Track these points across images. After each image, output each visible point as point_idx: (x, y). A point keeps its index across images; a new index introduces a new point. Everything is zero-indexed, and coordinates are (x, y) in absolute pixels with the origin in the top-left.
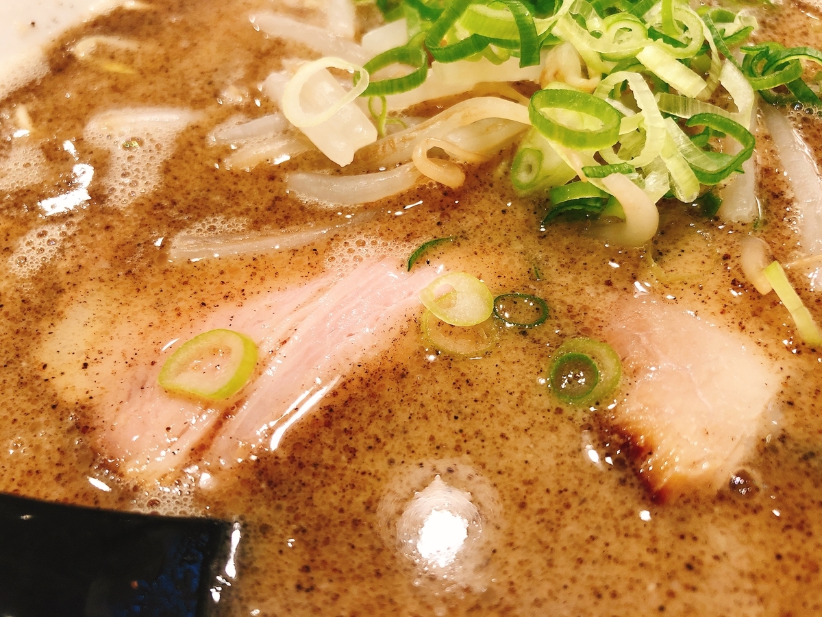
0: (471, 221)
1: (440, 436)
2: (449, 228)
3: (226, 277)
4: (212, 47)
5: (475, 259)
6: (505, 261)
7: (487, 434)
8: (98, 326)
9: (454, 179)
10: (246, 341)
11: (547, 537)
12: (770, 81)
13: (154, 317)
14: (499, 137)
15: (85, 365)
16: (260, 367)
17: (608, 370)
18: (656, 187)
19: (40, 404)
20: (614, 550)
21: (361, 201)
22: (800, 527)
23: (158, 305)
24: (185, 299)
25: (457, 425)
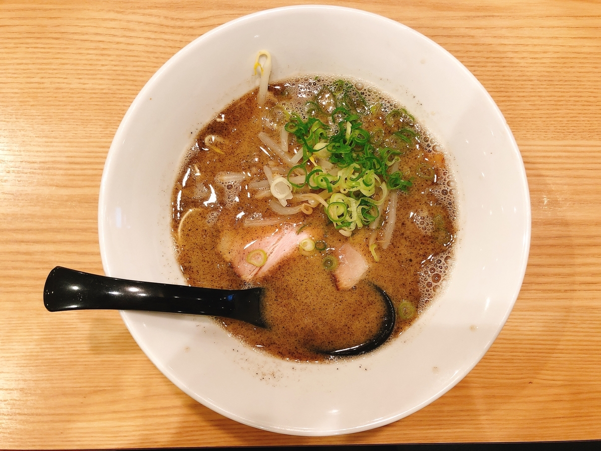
1: (301, 273)
3: (257, 232)
5: (313, 230)
6: (319, 231)
7: (311, 274)
8: (230, 243)
9: (309, 212)
10: (264, 252)
11: (318, 295)
13: (241, 241)
15: (229, 253)
16: (267, 259)
17: (335, 263)
18: (353, 227)
19: (221, 260)
20: (328, 298)
21: (288, 214)
22: (362, 296)
23: (242, 238)
25: (306, 272)
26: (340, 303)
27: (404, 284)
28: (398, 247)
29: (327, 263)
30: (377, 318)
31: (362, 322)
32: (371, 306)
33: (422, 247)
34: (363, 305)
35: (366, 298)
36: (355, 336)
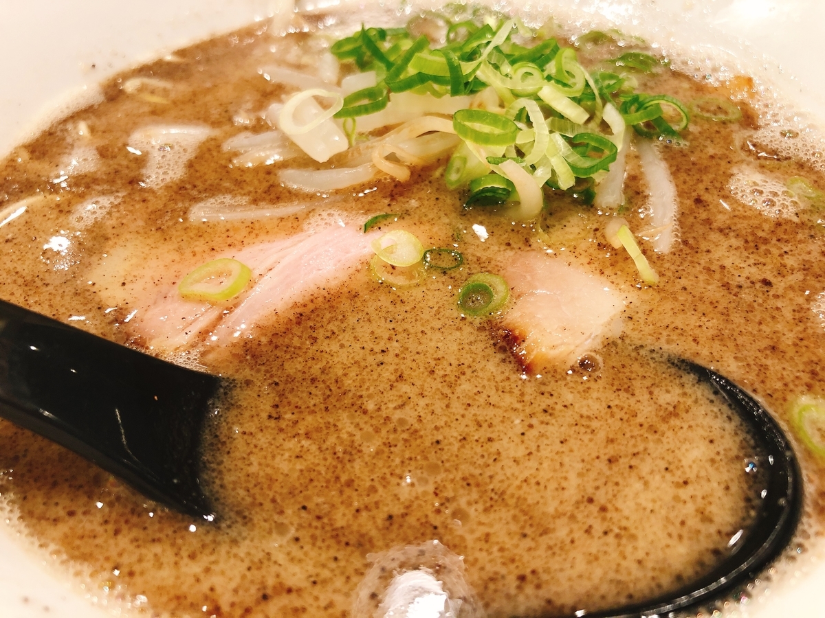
1: (378, 332)
2: (397, 208)
3: (231, 234)
4: (229, 88)
5: (414, 227)
6: (435, 229)
7: (412, 331)
8: (134, 261)
9: (402, 175)
10: (243, 266)
11: (447, 391)
12: (640, 119)
13: (176, 256)
14: (436, 147)
15: (124, 284)
16: (251, 284)
17: (500, 290)
18: (542, 175)
19: (89, 306)
20: (493, 400)
21: (332, 188)
22: (627, 390)
23: (179, 250)
24: (200, 246)
25: (392, 326)
26: (547, 418)
27: (773, 348)
28: (708, 251)
29: (475, 296)
30: (713, 461)
31: (656, 480)
32: (674, 422)
33: (785, 249)
34: (640, 419)
35: (647, 396)
36: (641, 543)
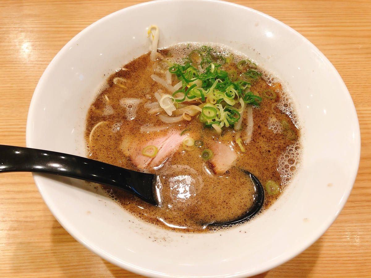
0: (191, 126)
1: (185, 163)
2: (188, 128)
3: (150, 135)
4: (142, 82)
5: (192, 134)
6: (197, 134)
7: (192, 163)
8: (129, 143)
9: (189, 119)
10: (156, 148)
12: (248, 102)
13: (138, 142)
14: (197, 112)
15: (129, 150)
16: (158, 152)
17: (211, 154)
18: (222, 125)
19: (122, 156)
20: (208, 180)
21: (173, 122)
22: (235, 178)
23: (139, 140)
24: (144, 139)
25: (188, 162)
26: (218, 184)
27: (267, 169)
28: (258, 142)
29: (205, 154)
30: (249, 194)
31: (237, 198)
32: (243, 186)
33: (276, 142)
34: (236, 185)
35: (239, 180)
36: (233, 210)
